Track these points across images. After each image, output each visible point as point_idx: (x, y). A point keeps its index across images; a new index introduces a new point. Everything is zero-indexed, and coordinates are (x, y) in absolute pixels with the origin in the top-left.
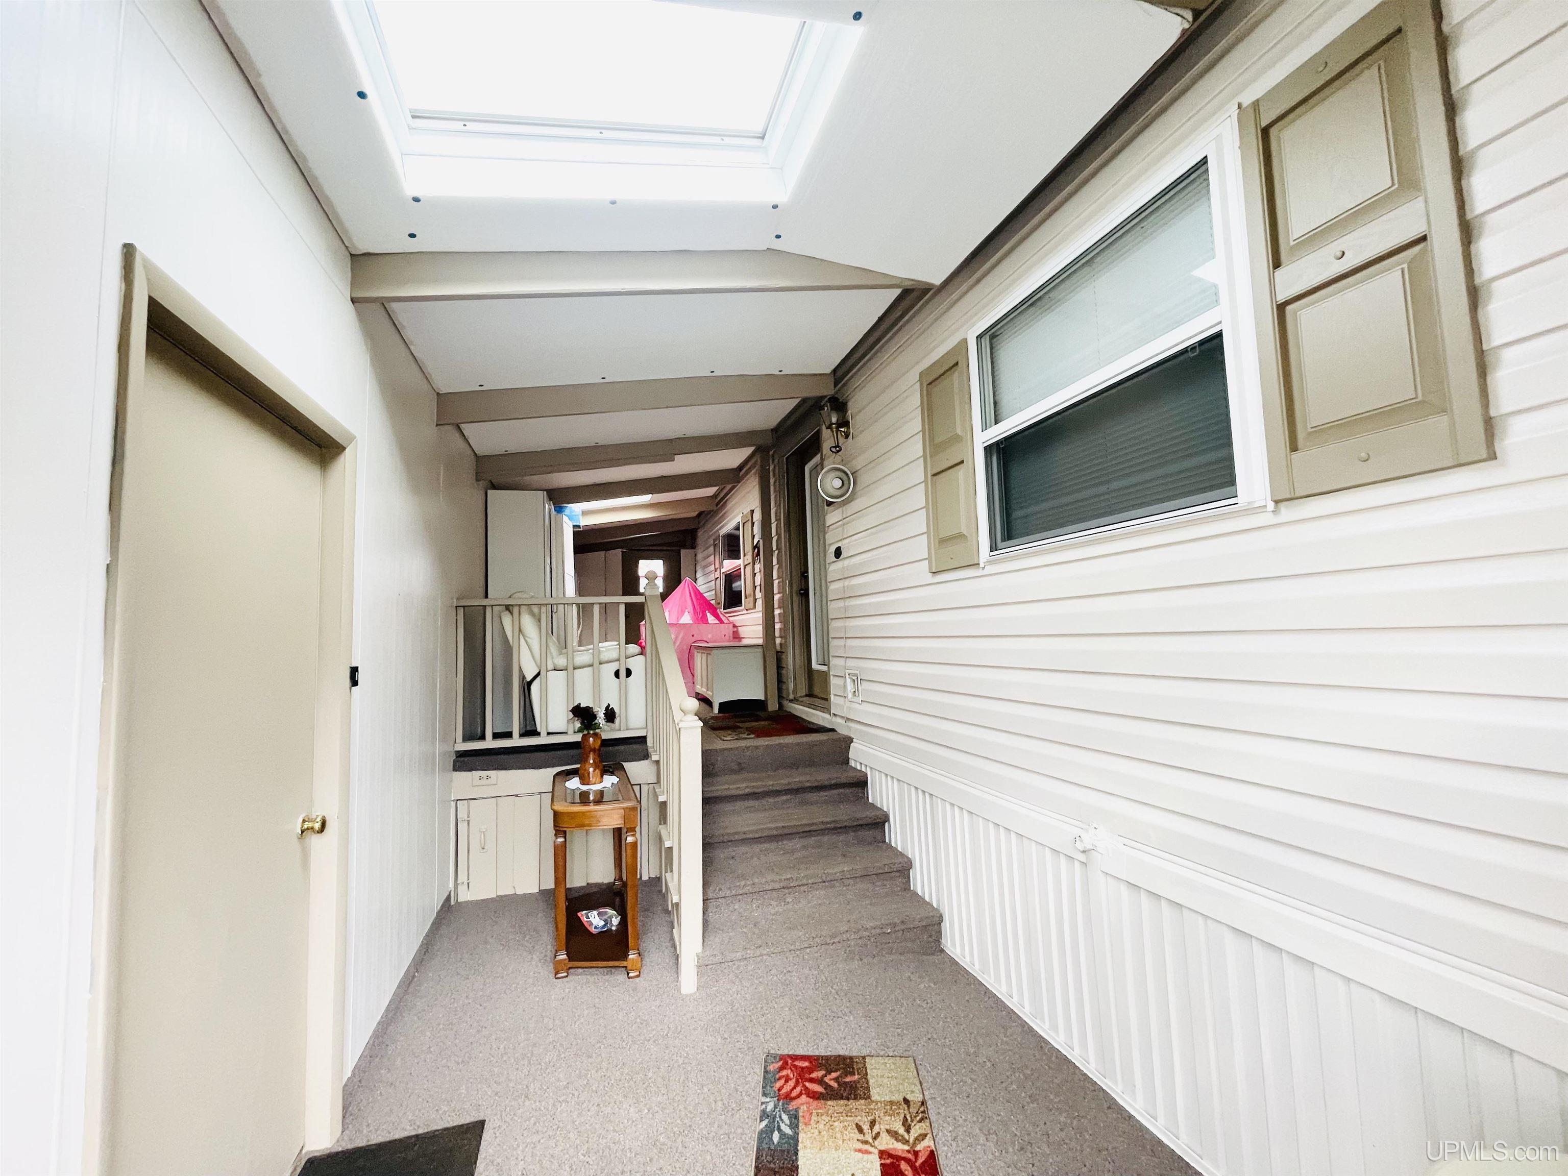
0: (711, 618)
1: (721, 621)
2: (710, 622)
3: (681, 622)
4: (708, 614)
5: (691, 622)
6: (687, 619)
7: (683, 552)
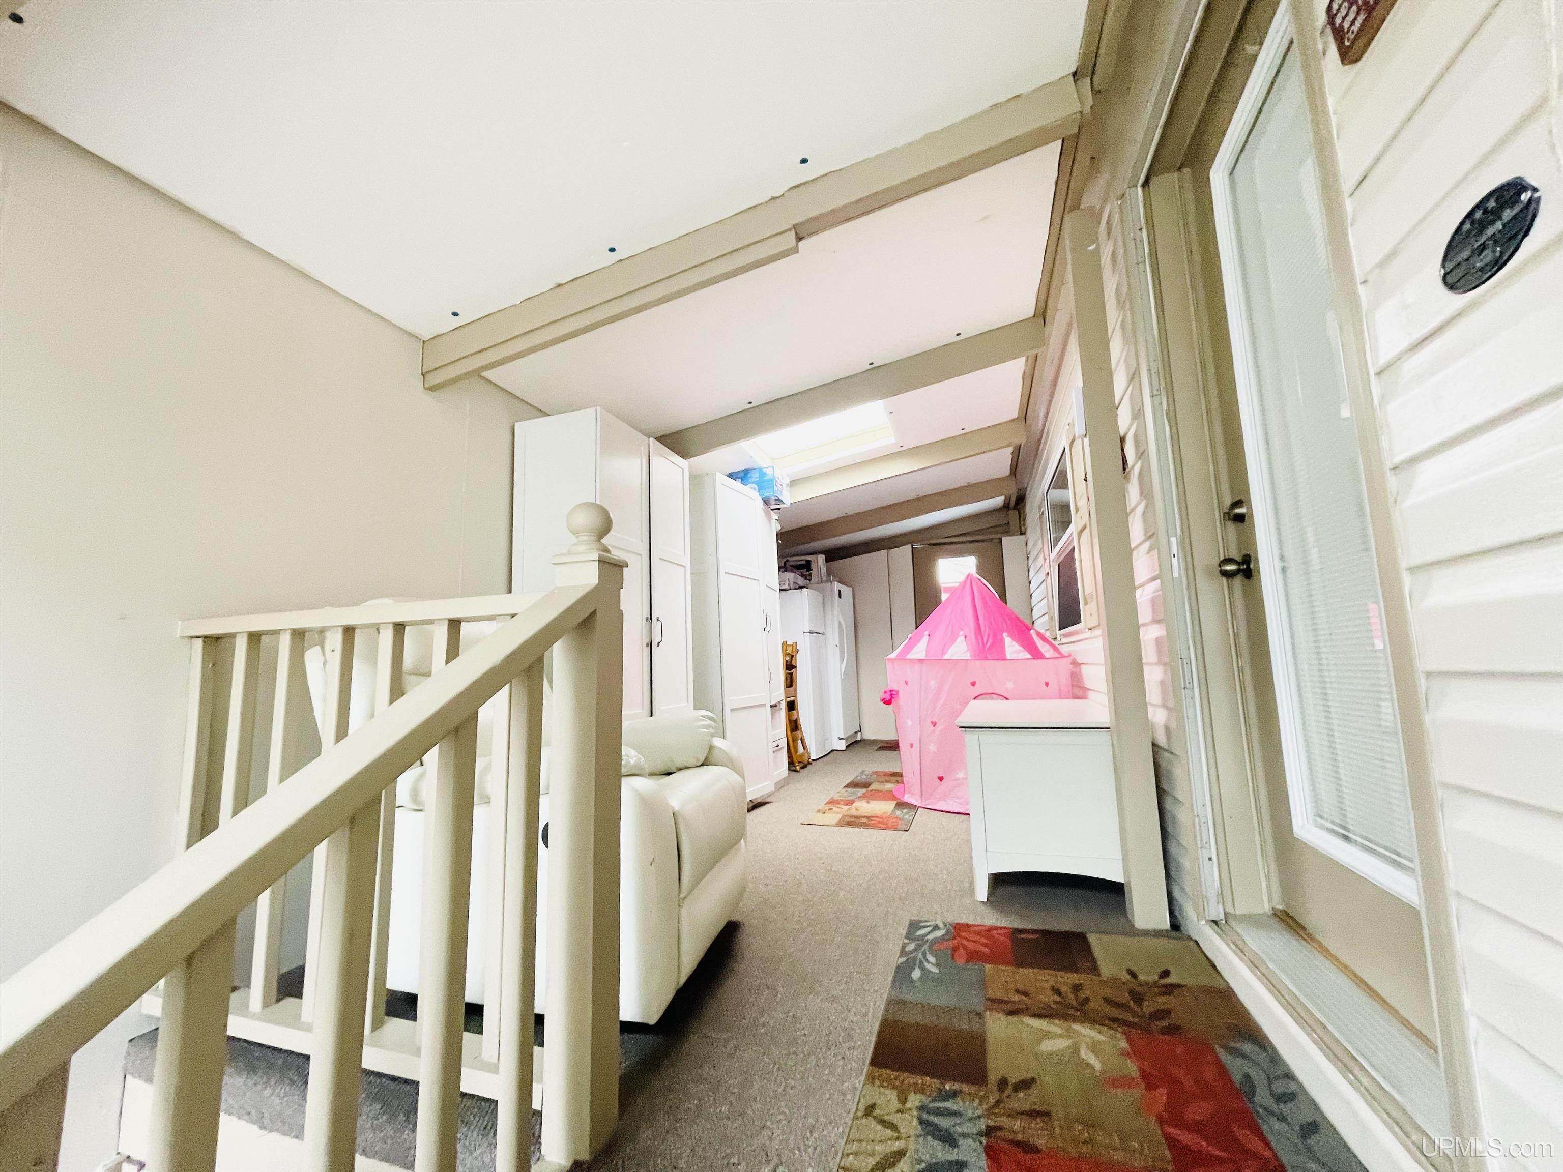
0: (1012, 648)
1: (1037, 654)
2: (1008, 657)
3: (946, 657)
4: (1008, 640)
5: (968, 656)
6: (960, 649)
7: (1006, 540)
